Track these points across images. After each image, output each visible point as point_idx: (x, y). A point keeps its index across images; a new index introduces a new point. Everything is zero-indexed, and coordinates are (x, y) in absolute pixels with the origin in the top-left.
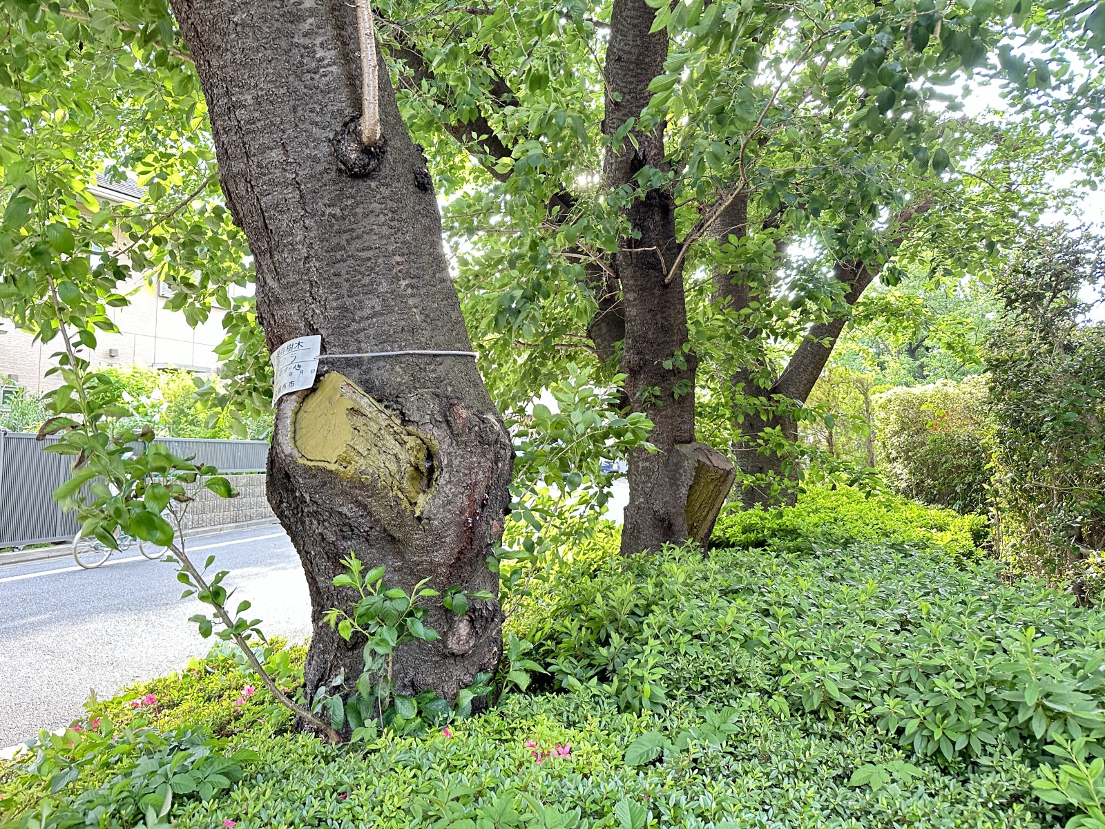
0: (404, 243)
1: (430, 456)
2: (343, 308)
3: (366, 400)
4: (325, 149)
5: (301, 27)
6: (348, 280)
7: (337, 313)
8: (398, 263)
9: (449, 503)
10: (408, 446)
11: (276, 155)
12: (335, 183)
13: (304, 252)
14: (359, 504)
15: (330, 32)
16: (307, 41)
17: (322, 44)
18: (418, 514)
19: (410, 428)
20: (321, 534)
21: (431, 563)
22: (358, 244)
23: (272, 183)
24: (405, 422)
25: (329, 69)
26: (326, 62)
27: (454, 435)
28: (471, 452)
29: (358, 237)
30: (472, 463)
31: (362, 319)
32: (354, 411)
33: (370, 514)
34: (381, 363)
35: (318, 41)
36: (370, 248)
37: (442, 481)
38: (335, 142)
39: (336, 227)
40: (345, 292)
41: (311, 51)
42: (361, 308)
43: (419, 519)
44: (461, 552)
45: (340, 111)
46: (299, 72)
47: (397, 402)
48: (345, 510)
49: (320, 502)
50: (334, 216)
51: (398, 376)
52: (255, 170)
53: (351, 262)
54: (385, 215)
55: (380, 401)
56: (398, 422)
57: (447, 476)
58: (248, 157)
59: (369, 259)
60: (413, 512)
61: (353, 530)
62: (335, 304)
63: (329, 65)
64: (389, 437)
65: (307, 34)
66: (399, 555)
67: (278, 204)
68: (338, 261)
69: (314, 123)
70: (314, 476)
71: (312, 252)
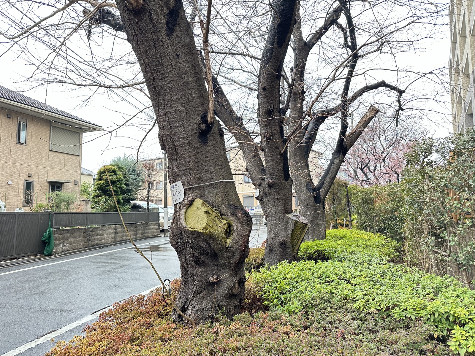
0: (217, 154)
1: (230, 226)
2: (199, 177)
3: (209, 208)
4: (195, 126)
5: (188, 87)
6: (201, 168)
7: (198, 179)
8: (216, 161)
9: (237, 242)
10: (224, 223)
11: (181, 129)
12: (198, 137)
13: (188, 159)
14: (208, 243)
15: (197, 88)
16: (190, 91)
17: (194, 92)
18: (227, 246)
19: (223, 217)
20: (193, 254)
21: (229, 263)
22: (203, 156)
23: (179, 138)
24: (221, 215)
27: (238, 219)
28: (244, 225)
29: (204, 154)
30: (244, 228)
31: (206, 180)
32: (207, 212)
33: (210, 246)
35: (193, 92)
36: (208, 157)
37: (234, 235)
38: (198, 124)
40: (200, 172)
41: (191, 94)
42: (205, 177)
43: (227, 248)
44: (240, 259)
45: (200, 114)
46: (188, 101)
47: (218, 208)
48: (203, 245)
49: (194, 242)
50: (197, 147)
51: (218, 200)
52: (174, 134)
53: (202, 162)
54: (212, 146)
55: (213, 208)
56: (219, 215)
57: (236, 233)
58: (171, 129)
59: (207, 161)
60: (226, 245)
61: (204, 252)
62: (197, 176)
63: (196, 99)
64: (217, 220)
65: (190, 89)
66: (217, 260)
67: (181, 144)
68: (198, 162)
69: (192, 118)
70: (194, 234)
71: (191, 160)
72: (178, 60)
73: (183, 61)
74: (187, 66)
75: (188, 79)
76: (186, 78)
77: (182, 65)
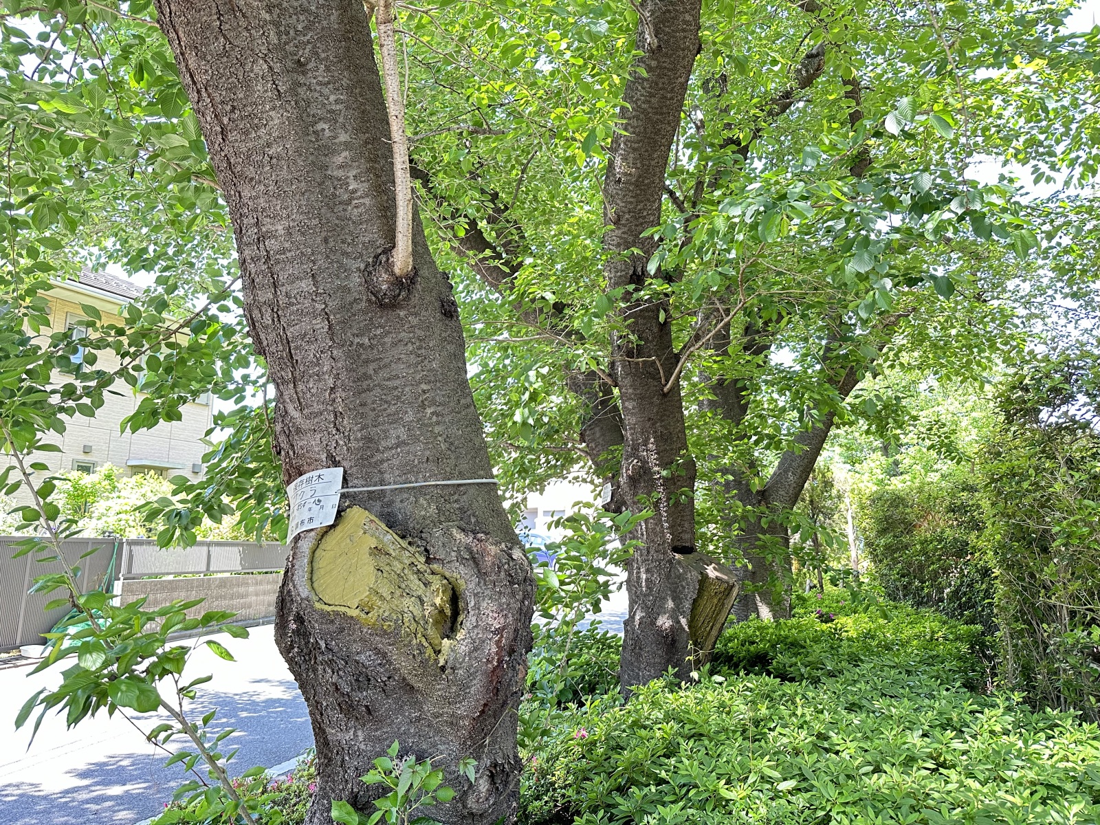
0: (431, 370)
1: (455, 598)
2: (367, 439)
3: (389, 536)
4: (356, 279)
5: (335, 160)
6: (373, 410)
7: (361, 445)
8: (424, 391)
9: (476, 649)
10: (433, 587)
11: (306, 285)
12: (365, 313)
13: (330, 383)
14: (378, 651)
15: (364, 165)
16: (340, 174)
17: (355, 176)
18: (442, 663)
19: (435, 566)
20: (334, 684)
21: (453, 715)
22: (385, 373)
23: (301, 313)
24: (428, 561)
25: (361, 201)
26: (359, 194)
27: (481, 574)
29: (385, 366)
30: (501, 604)
31: (386, 449)
32: (377, 551)
33: (388, 662)
34: (406, 496)
35: (351, 174)
36: (397, 377)
37: (467, 626)
38: (367, 273)
39: (364, 356)
40: (370, 422)
41: (344, 183)
42: (386, 438)
43: (443, 669)
44: (485, 705)
45: (372, 243)
46: (331, 204)
47: (421, 538)
48: (362, 658)
49: (336, 649)
50: (362, 345)
51: (422, 509)
52: (282, 300)
53: (377, 391)
54: (413, 343)
55: (403, 537)
56: (423, 559)
57: (474, 619)
58: (275, 287)
59: (395, 388)
60: (437, 661)
61: (369, 680)
62: (359, 435)
63: (361, 197)
64: (413, 578)
65: (341, 167)
66: (417, 705)
67: (305, 335)
68: (364, 391)
69: (345, 254)
70: (332, 622)
71: (339, 383)
72: (302, 79)
73: (320, 83)
74: (332, 98)
75: (335, 138)
76: (327, 134)
77: (317, 95)
